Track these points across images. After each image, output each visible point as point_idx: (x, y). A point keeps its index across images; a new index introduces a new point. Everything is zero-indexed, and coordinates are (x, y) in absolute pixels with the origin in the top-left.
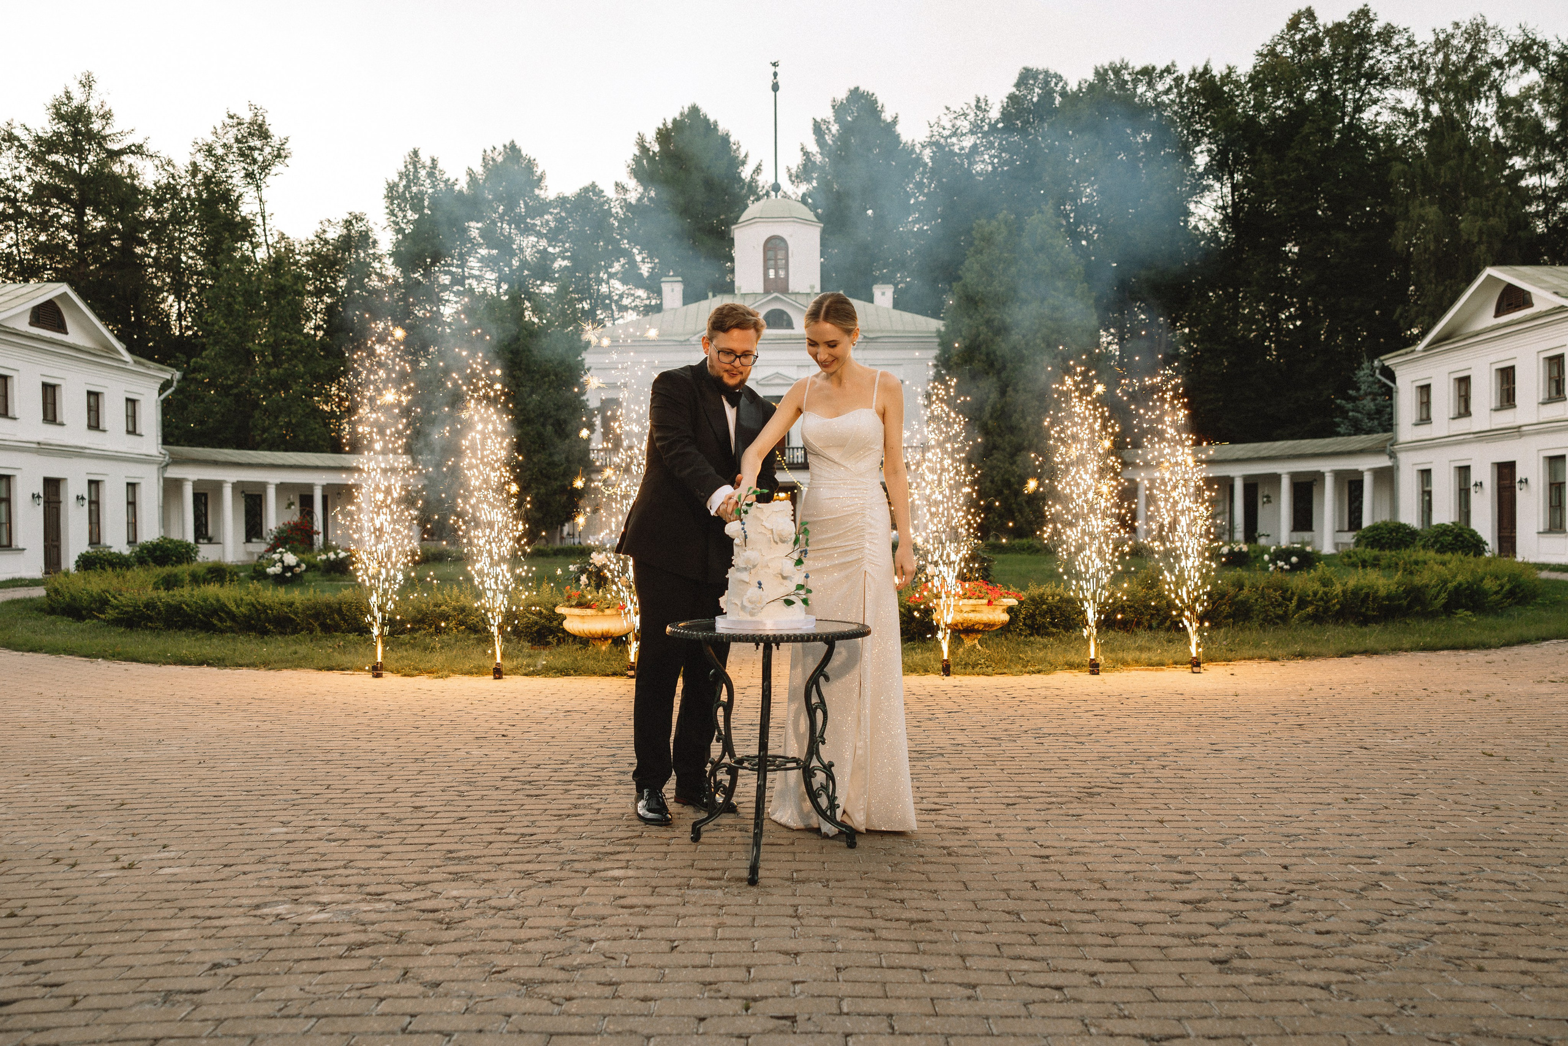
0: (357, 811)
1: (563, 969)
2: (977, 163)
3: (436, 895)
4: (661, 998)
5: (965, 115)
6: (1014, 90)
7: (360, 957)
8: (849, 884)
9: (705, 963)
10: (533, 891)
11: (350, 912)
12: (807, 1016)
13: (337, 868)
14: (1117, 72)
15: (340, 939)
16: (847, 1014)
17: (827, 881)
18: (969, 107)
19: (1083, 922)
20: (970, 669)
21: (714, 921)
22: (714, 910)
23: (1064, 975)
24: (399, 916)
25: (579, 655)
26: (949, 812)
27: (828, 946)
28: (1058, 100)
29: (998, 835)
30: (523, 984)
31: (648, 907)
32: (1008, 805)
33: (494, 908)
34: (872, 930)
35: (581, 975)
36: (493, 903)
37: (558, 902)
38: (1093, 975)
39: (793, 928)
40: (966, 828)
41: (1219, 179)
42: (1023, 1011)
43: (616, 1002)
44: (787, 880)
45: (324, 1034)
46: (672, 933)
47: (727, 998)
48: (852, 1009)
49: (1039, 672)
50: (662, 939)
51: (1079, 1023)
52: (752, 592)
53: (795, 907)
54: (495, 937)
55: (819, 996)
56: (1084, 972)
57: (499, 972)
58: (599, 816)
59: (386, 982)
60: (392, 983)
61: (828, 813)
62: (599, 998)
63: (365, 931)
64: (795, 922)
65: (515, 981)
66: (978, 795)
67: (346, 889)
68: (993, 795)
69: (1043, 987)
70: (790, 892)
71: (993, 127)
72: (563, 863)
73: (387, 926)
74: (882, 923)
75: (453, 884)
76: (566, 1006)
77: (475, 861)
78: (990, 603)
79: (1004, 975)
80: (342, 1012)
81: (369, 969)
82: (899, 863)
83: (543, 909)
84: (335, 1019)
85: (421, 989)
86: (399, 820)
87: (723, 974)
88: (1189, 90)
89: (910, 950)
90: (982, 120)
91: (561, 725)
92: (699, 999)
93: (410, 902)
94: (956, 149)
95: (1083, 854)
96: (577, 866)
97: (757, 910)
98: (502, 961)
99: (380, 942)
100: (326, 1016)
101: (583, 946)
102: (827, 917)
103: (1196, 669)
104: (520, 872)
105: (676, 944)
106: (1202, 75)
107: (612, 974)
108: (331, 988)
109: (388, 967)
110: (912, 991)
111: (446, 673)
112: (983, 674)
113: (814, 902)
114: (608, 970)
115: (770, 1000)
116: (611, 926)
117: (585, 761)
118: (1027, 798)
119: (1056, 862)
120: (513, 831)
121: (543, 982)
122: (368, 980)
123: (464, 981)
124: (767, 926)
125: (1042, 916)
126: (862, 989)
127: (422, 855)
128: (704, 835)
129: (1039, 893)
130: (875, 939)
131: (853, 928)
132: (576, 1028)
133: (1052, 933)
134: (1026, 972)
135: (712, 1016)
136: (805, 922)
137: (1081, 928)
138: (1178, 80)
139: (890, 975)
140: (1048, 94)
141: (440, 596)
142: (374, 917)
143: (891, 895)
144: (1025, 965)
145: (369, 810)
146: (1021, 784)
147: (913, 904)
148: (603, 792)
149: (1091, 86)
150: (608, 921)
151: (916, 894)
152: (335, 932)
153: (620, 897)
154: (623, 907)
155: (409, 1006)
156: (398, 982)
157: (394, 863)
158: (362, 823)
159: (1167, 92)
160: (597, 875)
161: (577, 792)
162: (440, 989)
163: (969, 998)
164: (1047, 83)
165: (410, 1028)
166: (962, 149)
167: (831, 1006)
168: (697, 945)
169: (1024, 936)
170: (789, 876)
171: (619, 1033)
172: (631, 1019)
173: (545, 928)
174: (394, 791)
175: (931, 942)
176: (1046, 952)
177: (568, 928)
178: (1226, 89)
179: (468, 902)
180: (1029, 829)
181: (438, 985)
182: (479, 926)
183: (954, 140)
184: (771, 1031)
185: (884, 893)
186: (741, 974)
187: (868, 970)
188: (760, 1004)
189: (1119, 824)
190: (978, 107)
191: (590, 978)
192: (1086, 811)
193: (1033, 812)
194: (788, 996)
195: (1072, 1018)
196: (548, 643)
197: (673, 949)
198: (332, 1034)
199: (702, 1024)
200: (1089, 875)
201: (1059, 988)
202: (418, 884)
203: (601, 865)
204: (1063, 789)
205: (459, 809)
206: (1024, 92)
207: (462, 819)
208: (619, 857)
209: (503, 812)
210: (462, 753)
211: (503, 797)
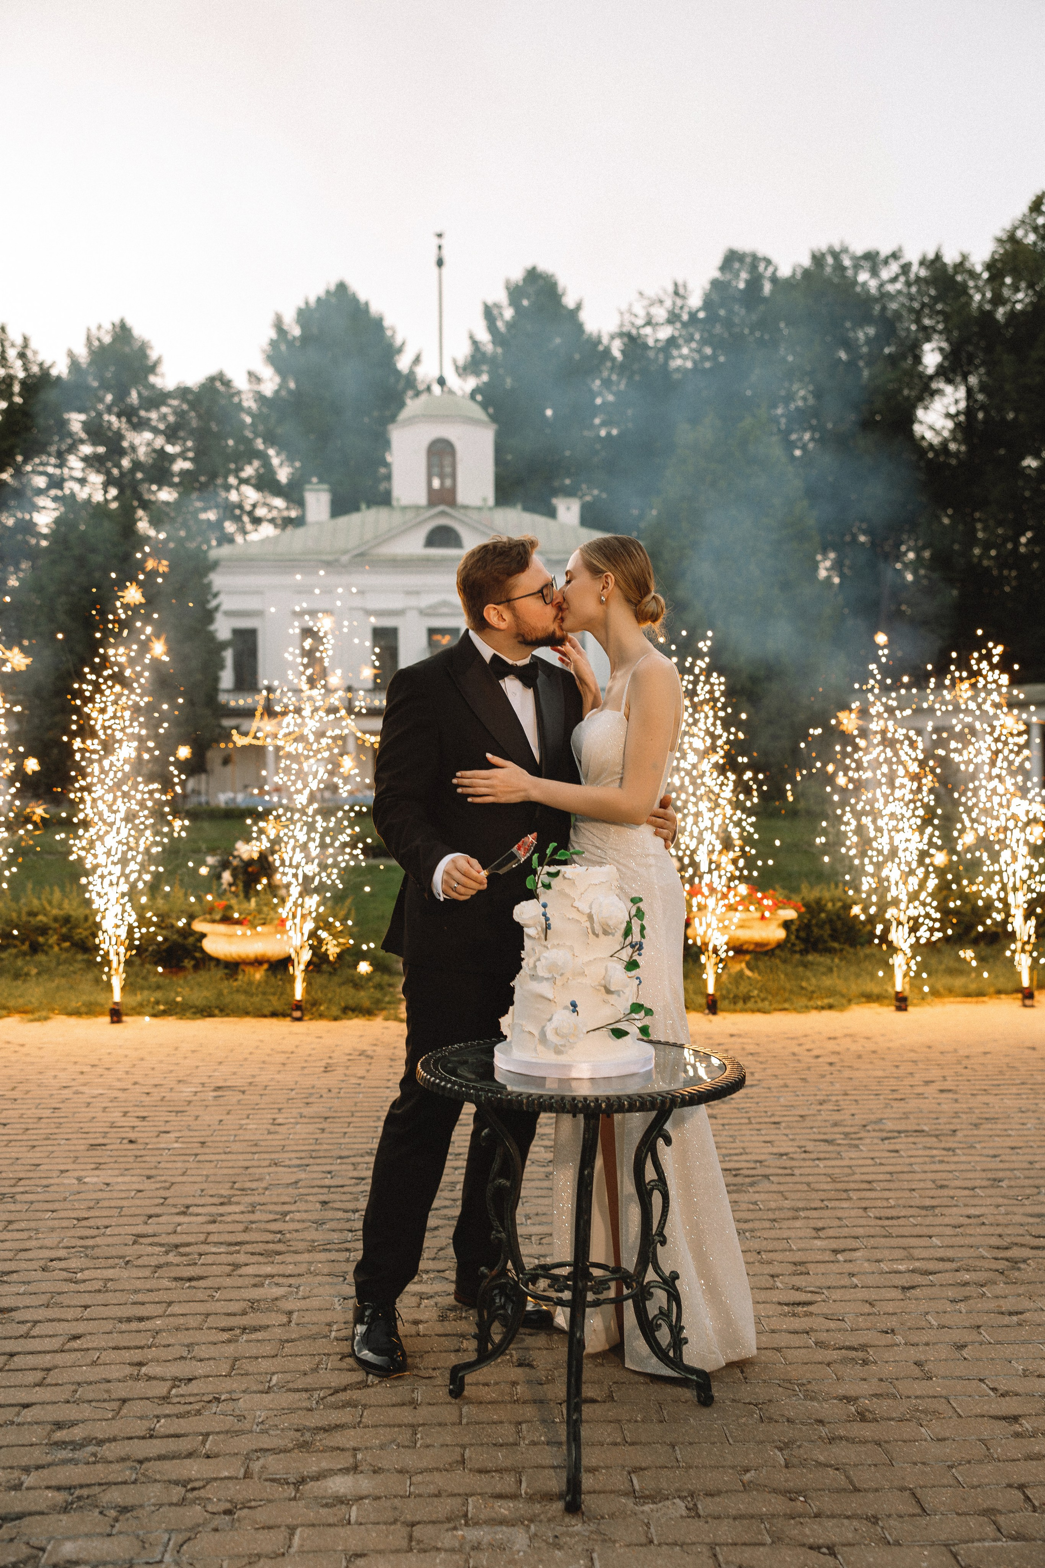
2: (673, 358)
5: (661, 302)
6: (717, 274)
8: (729, 1504)
14: (836, 255)
17: (692, 1495)
18: (665, 291)
20: (740, 1004)
25: (226, 986)
26: (824, 1308)
28: (767, 288)
40: (865, 1348)
41: (949, 381)
49: (830, 1007)
52: (561, 1016)
58: (292, 1332)
61: (671, 1354)
66: (848, 1267)
70: (640, 1531)
71: (693, 315)
72: (248, 1457)
77: (100, 1451)
78: (762, 916)
88: (918, 279)
90: (682, 308)
91: (210, 1117)
94: (651, 343)
96: (272, 1465)
103: (1028, 1002)
104: (177, 1483)
106: (933, 262)
112: (759, 1011)
117: (257, 1199)
120: (158, 1370)
138: (906, 268)
140: (755, 282)
141: (36, 902)
148: (290, 1269)
149: (806, 273)
159: (894, 280)
161: (250, 1270)
164: (754, 267)
166: (657, 341)
178: (959, 278)
183: (648, 330)
190: (676, 293)
196: (183, 969)
203: (313, 1464)
204: (972, 1252)
205: (70, 1314)
206: (728, 276)
207: (76, 1337)
208: (338, 1439)
209: (141, 1319)
210: (70, 1180)
211: (139, 1284)
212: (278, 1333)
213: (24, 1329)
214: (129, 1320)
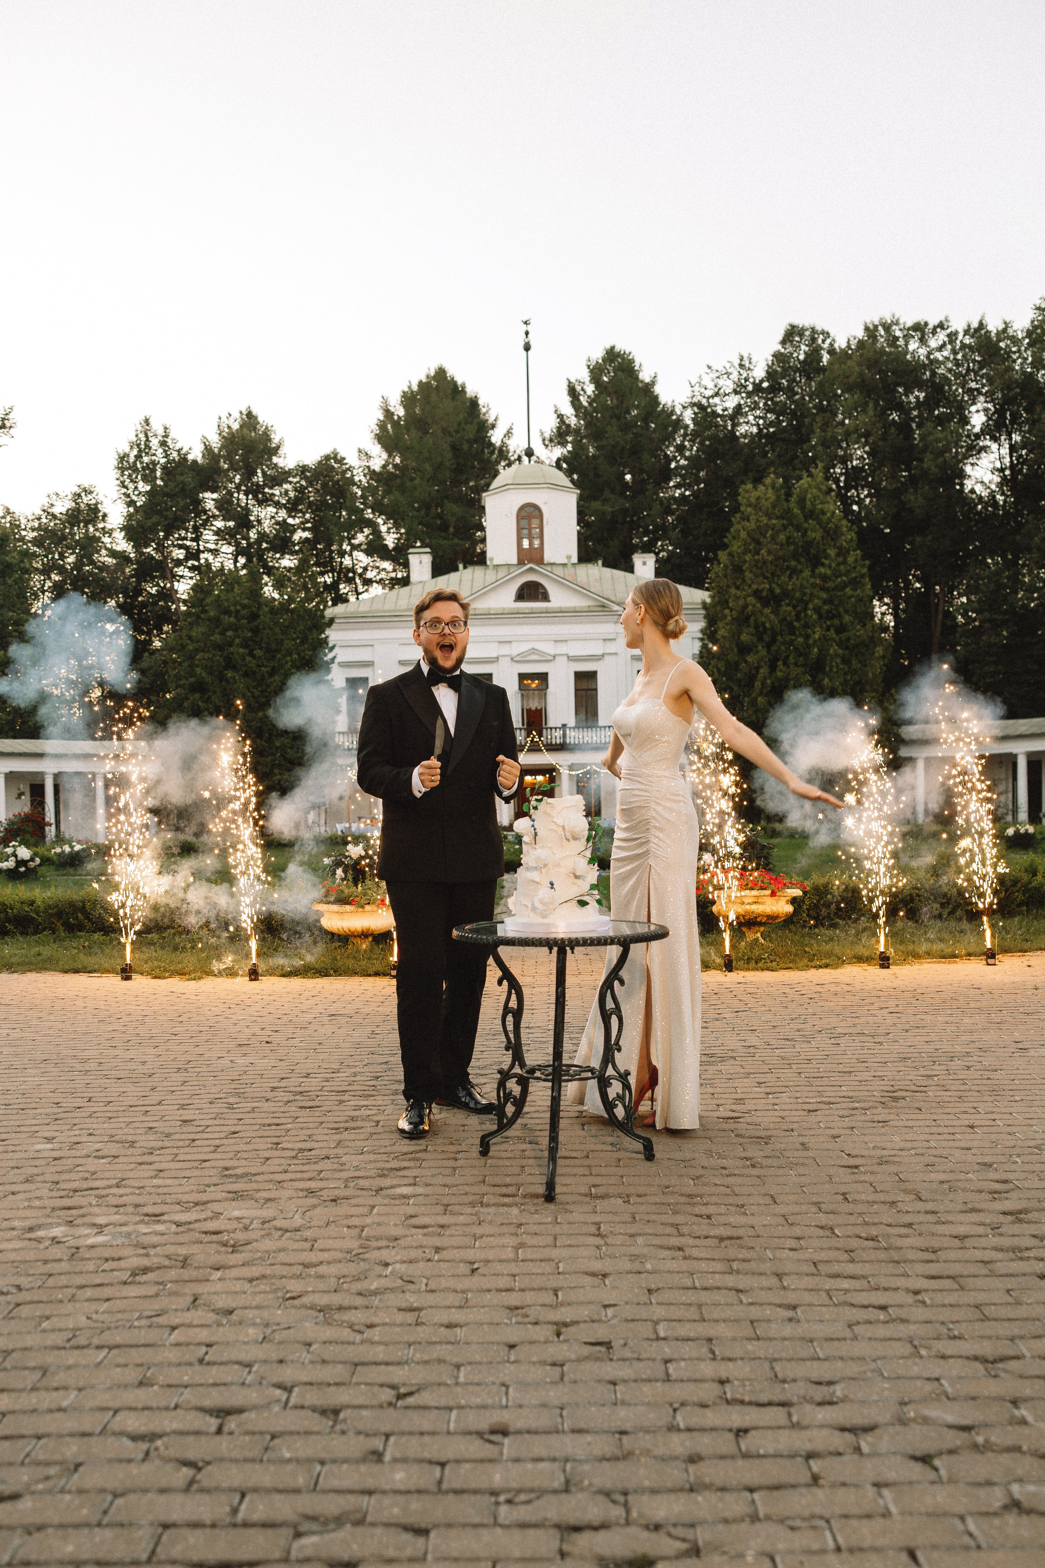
0: (123, 1125)
1: (360, 1294)
2: (739, 424)
3: (217, 1215)
4: (467, 1324)
5: (728, 374)
6: (779, 347)
7: (145, 1283)
8: (652, 1199)
9: (509, 1286)
10: (318, 1211)
11: (129, 1235)
12: (622, 1342)
13: (110, 1187)
14: (887, 327)
15: (122, 1264)
16: (664, 1339)
17: (628, 1196)
18: (733, 365)
19: (900, 1236)
20: (752, 964)
21: (512, 1241)
22: (512, 1229)
23: (887, 1293)
24: (181, 1239)
25: (339, 954)
26: (749, 1120)
27: (637, 1266)
28: (826, 358)
29: (803, 1144)
30: (320, 1311)
31: (442, 1226)
32: (809, 1111)
33: (280, 1229)
34: (680, 1249)
35: (380, 1300)
36: (278, 1223)
37: (345, 1222)
38: (916, 1293)
39: (597, 1247)
40: (769, 1137)
41: (995, 439)
42: (848, 1333)
43: (420, 1329)
44: (586, 1195)
45: (118, 1366)
46: (470, 1254)
47: (536, 1323)
48: (669, 1333)
49: (827, 966)
50: (461, 1261)
51: (909, 1345)
52: (544, 892)
53: (598, 1224)
54: (284, 1261)
55: (633, 1320)
56: (908, 1290)
57: (293, 1298)
58: (379, 1129)
59: (176, 1310)
60: (182, 1310)
61: (625, 1124)
62: (401, 1325)
63: (147, 1255)
64: (598, 1241)
65: (312, 1308)
66: (774, 1101)
67: (122, 1210)
68: (792, 1100)
69: (866, 1307)
70: (590, 1209)
71: (758, 387)
72: (347, 1180)
73: (171, 1249)
74: (691, 1242)
75: (234, 1203)
76: (368, 1334)
77: (253, 1179)
78: (773, 894)
79: (824, 1295)
80: (134, 1342)
81: (157, 1295)
82: (701, 1176)
83: (332, 1230)
84: (127, 1349)
85: (212, 1317)
86: (168, 1135)
87: (529, 1298)
88: (963, 346)
89: (723, 1269)
90: (746, 380)
91: (325, 1030)
92: (506, 1324)
93: (190, 1223)
94: (719, 410)
95: (894, 1163)
96: (362, 1183)
97: (557, 1229)
98: (295, 1286)
99: (165, 1267)
100: (117, 1347)
101: (379, 1269)
102: (632, 1236)
103: (992, 961)
104: (302, 1190)
105: (476, 1266)
106: (977, 330)
107: (413, 1300)
108: (119, 1316)
109: (176, 1294)
110: (729, 1313)
111: (199, 974)
112: (768, 969)
113: (617, 1219)
114: (408, 1295)
115: (582, 1325)
116: (405, 1248)
117: (358, 1070)
118: (829, 1103)
119: (865, 1173)
120: (290, 1146)
121: (340, 1308)
122: (157, 1307)
123: (257, 1307)
124: (570, 1246)
125: (859, 1230)
126: (679, 1313)
127: (197, 1173)
128: (492, 1148)
129: (851, 1206)
130: (685, 1258)
131: (661, 1247)
132: (381, 1357)
133: (869, 1248)
134: (847, 1291)
135: (522, 1343)
136: (609, 1240)
137: (899, 1242)
138: (952, 337)
139: (705, 1297)
140: (814, 354)
142: (155, 1239)
143: (698, 1210)
144: (845, 1284)
145: (136, 1125)
146: (821, 1089)
147: (722, 1220)
148: (380, 1103)
149: (861, 344)
150: (402, 1242)
151: (723, 1208)
152: (116, 1256)
153: (412, 1217)
154: (415, 1227)
155: (203, 1335)
156: (188, 1309)
157: (169, 1182)
158: (130, 1138)
159: (941, 348)
160: (384, 1192)
161: (352, 1103)
162: (234, 1317)
163: (790, 1320)
164: (813, 340)
165: (207, 1358)
166: (725, 409)
167: (646, 1330)
168: (498, 1267)
169: (841, 1252)
170: (587, 1191)
171: (426, 1362)
172: (438, 1347)
173: (336, 1250)
174: (159, 1103)
175: (744, 1260)
176: (866, 1269)
177: (361, 1251)
178: (1002, 345)
179: (251, 1223)
180: (834, 1137)
181: (231, 1312)
182: (266, 1248)
183: (717, 400)
184: (587, 1358)
185: (689, 1209)
186: (548, 1298)
187: (681, 1292)
188: (572, 1329)
189: (927, 1130)
190: (741, 366)
191: (389, 1303)
192: (892, 1117)
193: (837, 1118)
194: (599, 1321)
195: (900, 1339)
196: (305, 942)
197: (473, 1271)
198: (126, 1365)
199: (512, 1352)
200: (903, 1186)
201: (883, 1308)
202: (197, 1204)
203: (387, 1182)
204: (867, 1093)
205: (230, 1122)
206: (790, 349)
207: (234, 1133)
208: (405, 1173)
209: (277, 1125)
210: (226, 1062)
211: (275, 1109)
212: (369, 1130)
213: (201, 1129)
214: (269, 1125)
